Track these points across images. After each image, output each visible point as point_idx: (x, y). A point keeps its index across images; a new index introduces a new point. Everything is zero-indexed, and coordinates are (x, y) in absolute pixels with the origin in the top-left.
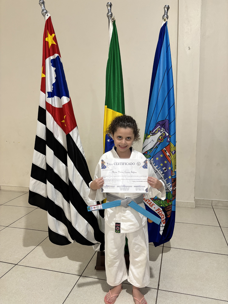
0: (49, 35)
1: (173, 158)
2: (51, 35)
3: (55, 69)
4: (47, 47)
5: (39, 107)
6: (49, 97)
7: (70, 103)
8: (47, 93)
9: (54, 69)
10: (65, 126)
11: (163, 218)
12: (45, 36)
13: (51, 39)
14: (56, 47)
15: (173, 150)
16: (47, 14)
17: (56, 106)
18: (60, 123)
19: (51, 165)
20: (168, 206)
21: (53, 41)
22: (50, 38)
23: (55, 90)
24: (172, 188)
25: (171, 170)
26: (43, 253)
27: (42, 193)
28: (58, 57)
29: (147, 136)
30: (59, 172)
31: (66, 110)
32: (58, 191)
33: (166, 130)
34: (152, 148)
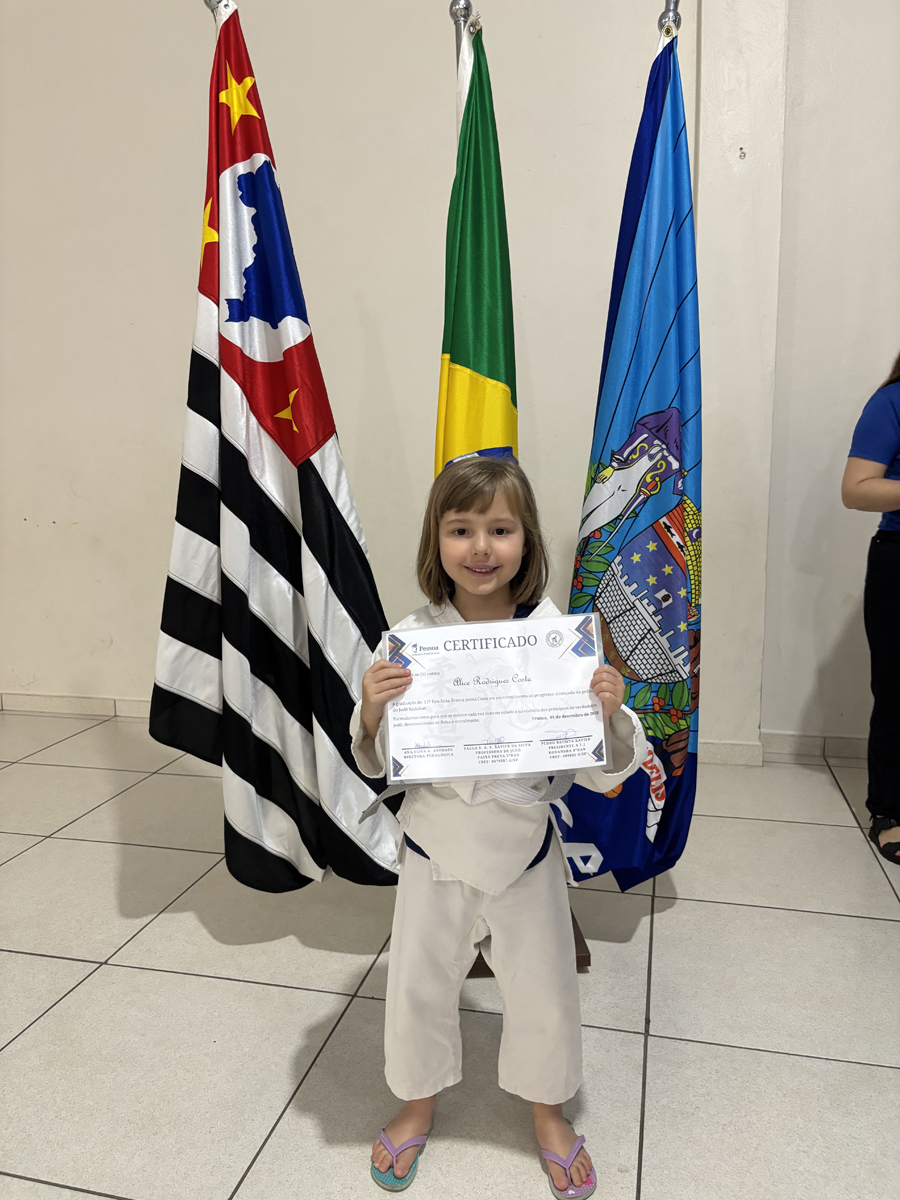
0: (233, 83)
1: (692, 553)
2: (240, 81)
3: (253, 211)
4: (225, 129)
5: (194, 353)
7: (308, 343)
8: (224, 305)
9: (249, 214)
11: (659, 777)
12: (218, 84)
13: (239, 98)
14: (258, 126)
15: (694, 526)
16: (224, 2)
19: (238, 580)
20: (676, 732)
21: (246, 105)
22: (234, 91)
23: (252, 294)
24: (690, 667)
25: (686, 598)
26: (199, 924)
27: (205, 695)
28: (268, 167)
29: (598, 471)
30: (264, 611)
31: (297, 368)
32: (261, 684)
33: (668, 449)
34: (617, 518)
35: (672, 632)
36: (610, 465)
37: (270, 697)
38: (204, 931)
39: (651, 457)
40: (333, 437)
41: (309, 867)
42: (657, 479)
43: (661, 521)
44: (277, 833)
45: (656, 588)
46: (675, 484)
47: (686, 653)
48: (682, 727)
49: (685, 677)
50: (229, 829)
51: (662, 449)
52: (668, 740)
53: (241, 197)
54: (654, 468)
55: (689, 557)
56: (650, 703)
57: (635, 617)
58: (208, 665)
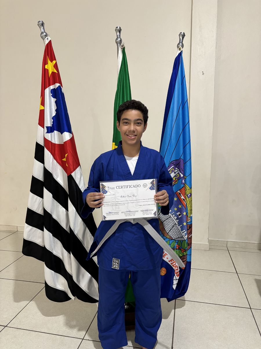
0: (49, 62)
1: (188, 201)
2: (52, 61)
4: (47, 76)
5: (37, 143)
6: (48, 132)
7: (72, 140)
8: (45, 128)
9: (54, 100)
10: (67, 165)
11: (177, 269)
12: (45, 63)
13: (51, 67)
14: (57, 75)
15: (189, 193)
16: (47, 38)
17: (56, 142)
18: (60, 162)
19: (49, 210)
20: (183, 256)
21: (53, 69)
22: (50, 65)
23: (55, 124)
24: (188, 236)
25: (186, 215)
27: (39, 241)
28: (60, 87)
30: (57, 218)
31: (68, 148)
32: (56, 239)
33: (180, 171)
35: (182, 225)
39: (175, 173)
40: (79, 167)
41: (70, 295)
42: (177, 179)
43: (178, 192)
44: (61, 284)
45: (177, 212)
46: (182, 181)
47: (186, 232)
48: (185, 254)
49: (185, 239)
50: (46, 283)
52: (180, 257)
53: (52, 96)
54: (176, 176)
56: (175, 246)
57: (171, 220)
58: (39, 233)
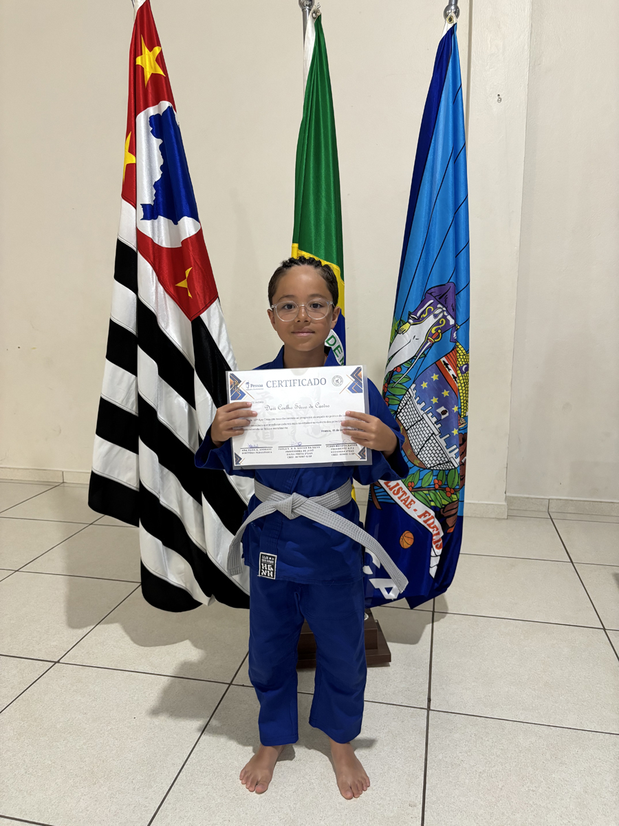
0: (145, 50)
1: (462, 382)
2: (151, 49)
3: (160, 141)
4: (141, 83)
5: (119, 242)
6: (145, 218)
7: (199, 235)
8: (140, 208)
9: (157, 142)
11: (438, 534)
12: (135, 51)
13: (150, 61)
14: (163, 81)
17: (162, 243)
18: (172, 290)
19: (150, 401)
21: (155, 67)
22: (147, 56)
23: (161, 199)
24: (460, 459)
25: (458, 412)
26: (124, 634)
27: (127, 479)
28: (170, 111)
29: (399, 326)
30: (169, 421)
31: (191, 253)
32: (166, 470)
33: (447, 311)
34: (412, 358)
35: (448, 435)
36: (408, 322)
37: (172, 481)
38: (127, 638)
39: (436, 316)
40: (217, 301)
41: (199, 594)
42: (439, 331)
43: (442, 360)
44: (177, 572)
45: (438, 406)
46: (452, 335)
47: (457, 450)
48: (454, 500)
49: (456, 466)
50: (144, 569)
51: (443, 311)
52: (444, 508)
53: (151, 131)
54: (437, 323)
55: (460, 384)
56: (432, 483)
57: (423, 425)
58: (129, 458)
